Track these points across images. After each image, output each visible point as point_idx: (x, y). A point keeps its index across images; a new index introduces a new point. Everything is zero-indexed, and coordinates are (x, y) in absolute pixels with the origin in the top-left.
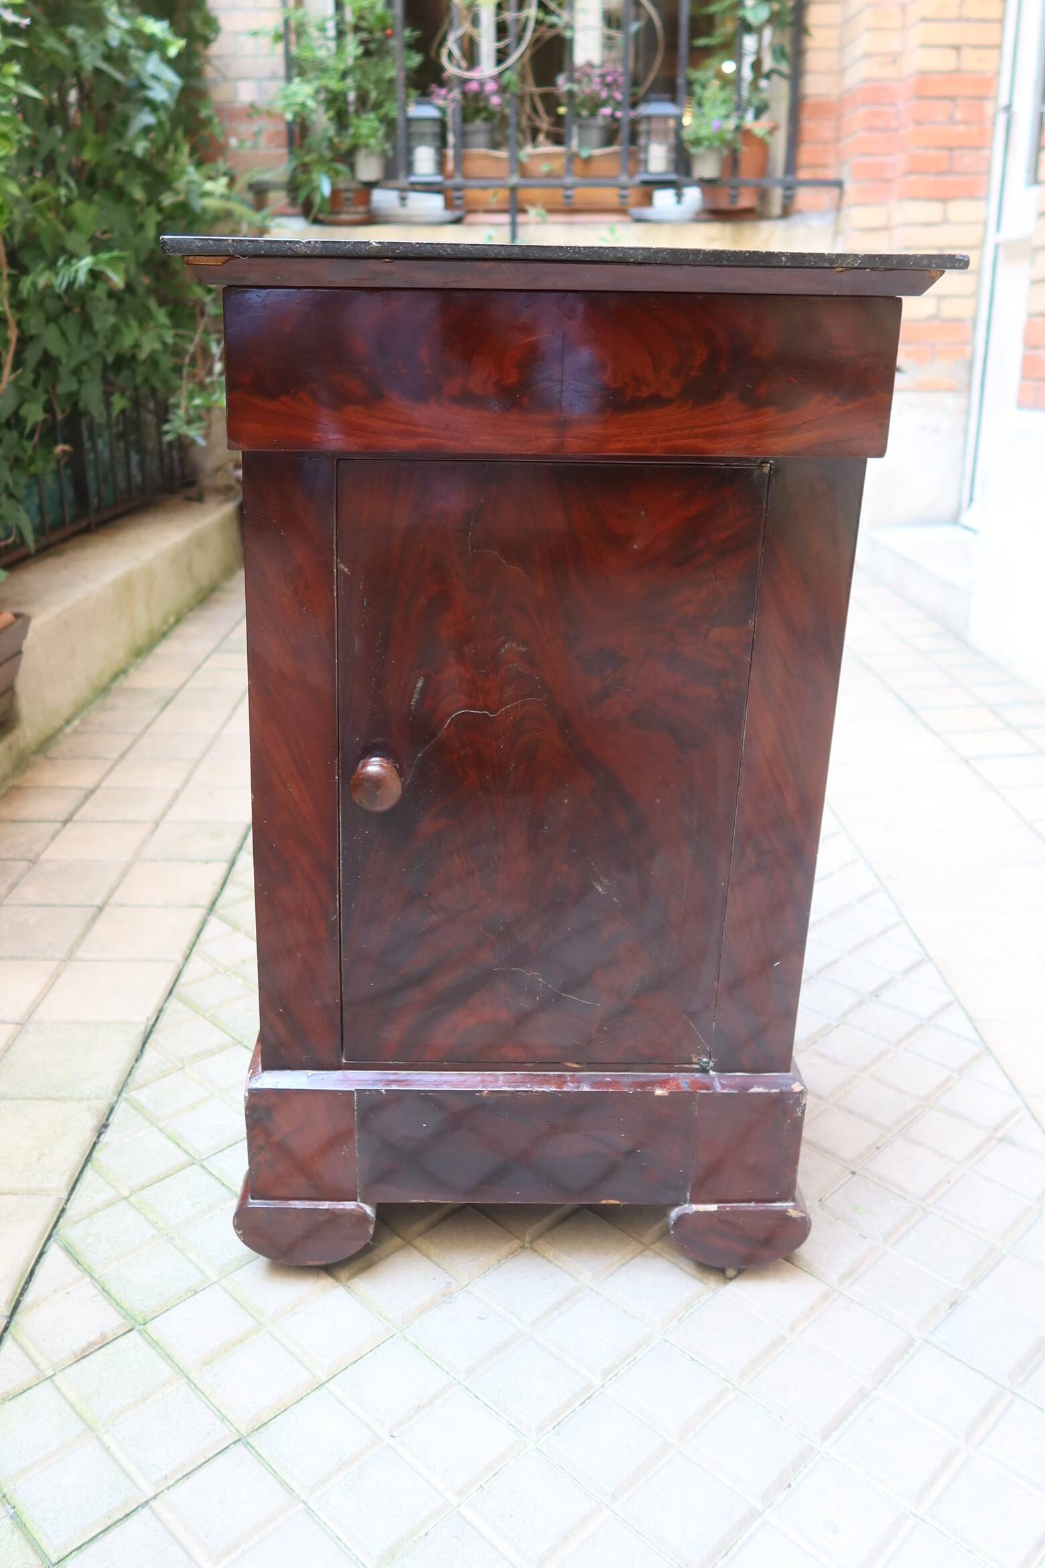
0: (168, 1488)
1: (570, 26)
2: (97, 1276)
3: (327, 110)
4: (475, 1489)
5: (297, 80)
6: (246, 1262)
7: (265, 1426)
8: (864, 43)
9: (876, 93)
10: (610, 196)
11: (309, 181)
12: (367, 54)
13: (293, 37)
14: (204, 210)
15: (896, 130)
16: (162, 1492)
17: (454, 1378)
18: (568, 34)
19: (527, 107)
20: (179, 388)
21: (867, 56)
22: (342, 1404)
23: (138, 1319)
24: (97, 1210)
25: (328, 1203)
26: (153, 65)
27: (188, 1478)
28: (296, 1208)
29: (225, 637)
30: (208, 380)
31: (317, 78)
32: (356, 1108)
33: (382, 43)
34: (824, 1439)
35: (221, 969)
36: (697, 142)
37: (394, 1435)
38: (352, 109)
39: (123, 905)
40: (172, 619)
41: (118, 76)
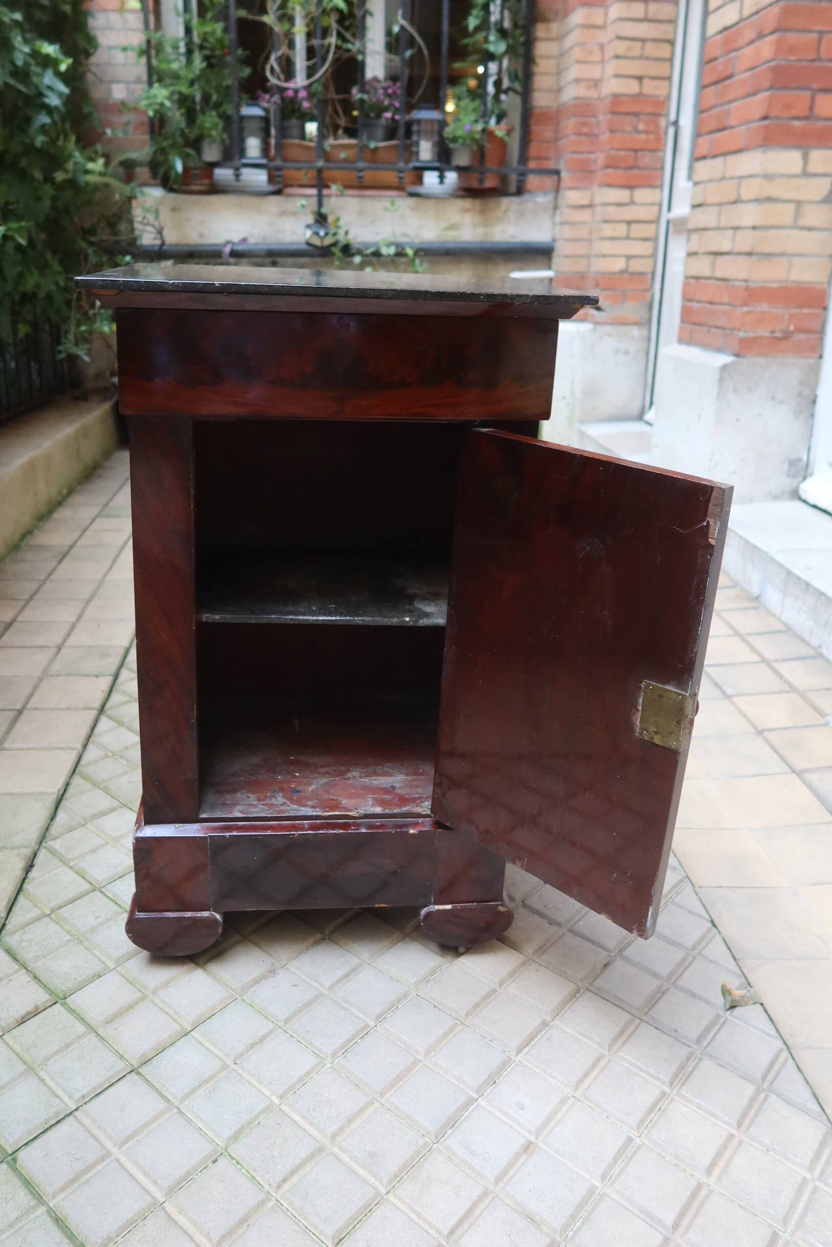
0: (85, 1103)
1: (362, 52)
2: (30, 969)
3: (179, 108)
4: (291, 1094)
5: (156, 85)
6: (134, 955)
7: (150, 1062)
8: (574, 72)
9: (584, 108)
10: (390, 177)
11: (166, 160)
12: (210, 66)
13: (153, 52)
14: (87, 184)
15: (597, 135)
16: (81, 1106)
17: (277, 1025)
18: (360, 57)
19: (330, 109)
20: (69, 318)
21: (577, 81)
22: (201, 1044)
23: (61, 995)
24: (28, 924)
25: (190, 913)
26: (49, 78)
27: (99, 1096)
28: (168, 917)
29: (106, 505)
30: (91, 312)
31: (173, 84)
32: (209, 848)
33: (222, 58)
34: (518, 1053)
35: (110, 754)
36: (454, 139)
37: (237, 1063)
38: (198, 107)
39: (37, 709)
40: (65, 492)
41: (22, 88)
